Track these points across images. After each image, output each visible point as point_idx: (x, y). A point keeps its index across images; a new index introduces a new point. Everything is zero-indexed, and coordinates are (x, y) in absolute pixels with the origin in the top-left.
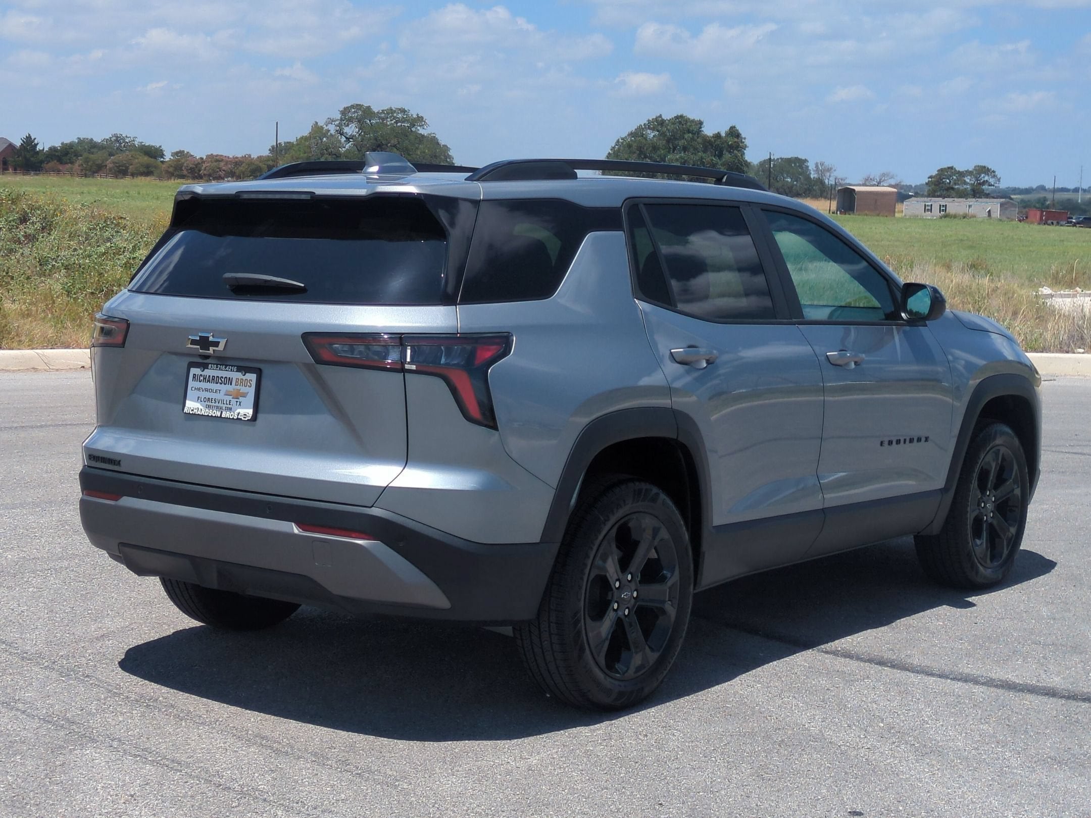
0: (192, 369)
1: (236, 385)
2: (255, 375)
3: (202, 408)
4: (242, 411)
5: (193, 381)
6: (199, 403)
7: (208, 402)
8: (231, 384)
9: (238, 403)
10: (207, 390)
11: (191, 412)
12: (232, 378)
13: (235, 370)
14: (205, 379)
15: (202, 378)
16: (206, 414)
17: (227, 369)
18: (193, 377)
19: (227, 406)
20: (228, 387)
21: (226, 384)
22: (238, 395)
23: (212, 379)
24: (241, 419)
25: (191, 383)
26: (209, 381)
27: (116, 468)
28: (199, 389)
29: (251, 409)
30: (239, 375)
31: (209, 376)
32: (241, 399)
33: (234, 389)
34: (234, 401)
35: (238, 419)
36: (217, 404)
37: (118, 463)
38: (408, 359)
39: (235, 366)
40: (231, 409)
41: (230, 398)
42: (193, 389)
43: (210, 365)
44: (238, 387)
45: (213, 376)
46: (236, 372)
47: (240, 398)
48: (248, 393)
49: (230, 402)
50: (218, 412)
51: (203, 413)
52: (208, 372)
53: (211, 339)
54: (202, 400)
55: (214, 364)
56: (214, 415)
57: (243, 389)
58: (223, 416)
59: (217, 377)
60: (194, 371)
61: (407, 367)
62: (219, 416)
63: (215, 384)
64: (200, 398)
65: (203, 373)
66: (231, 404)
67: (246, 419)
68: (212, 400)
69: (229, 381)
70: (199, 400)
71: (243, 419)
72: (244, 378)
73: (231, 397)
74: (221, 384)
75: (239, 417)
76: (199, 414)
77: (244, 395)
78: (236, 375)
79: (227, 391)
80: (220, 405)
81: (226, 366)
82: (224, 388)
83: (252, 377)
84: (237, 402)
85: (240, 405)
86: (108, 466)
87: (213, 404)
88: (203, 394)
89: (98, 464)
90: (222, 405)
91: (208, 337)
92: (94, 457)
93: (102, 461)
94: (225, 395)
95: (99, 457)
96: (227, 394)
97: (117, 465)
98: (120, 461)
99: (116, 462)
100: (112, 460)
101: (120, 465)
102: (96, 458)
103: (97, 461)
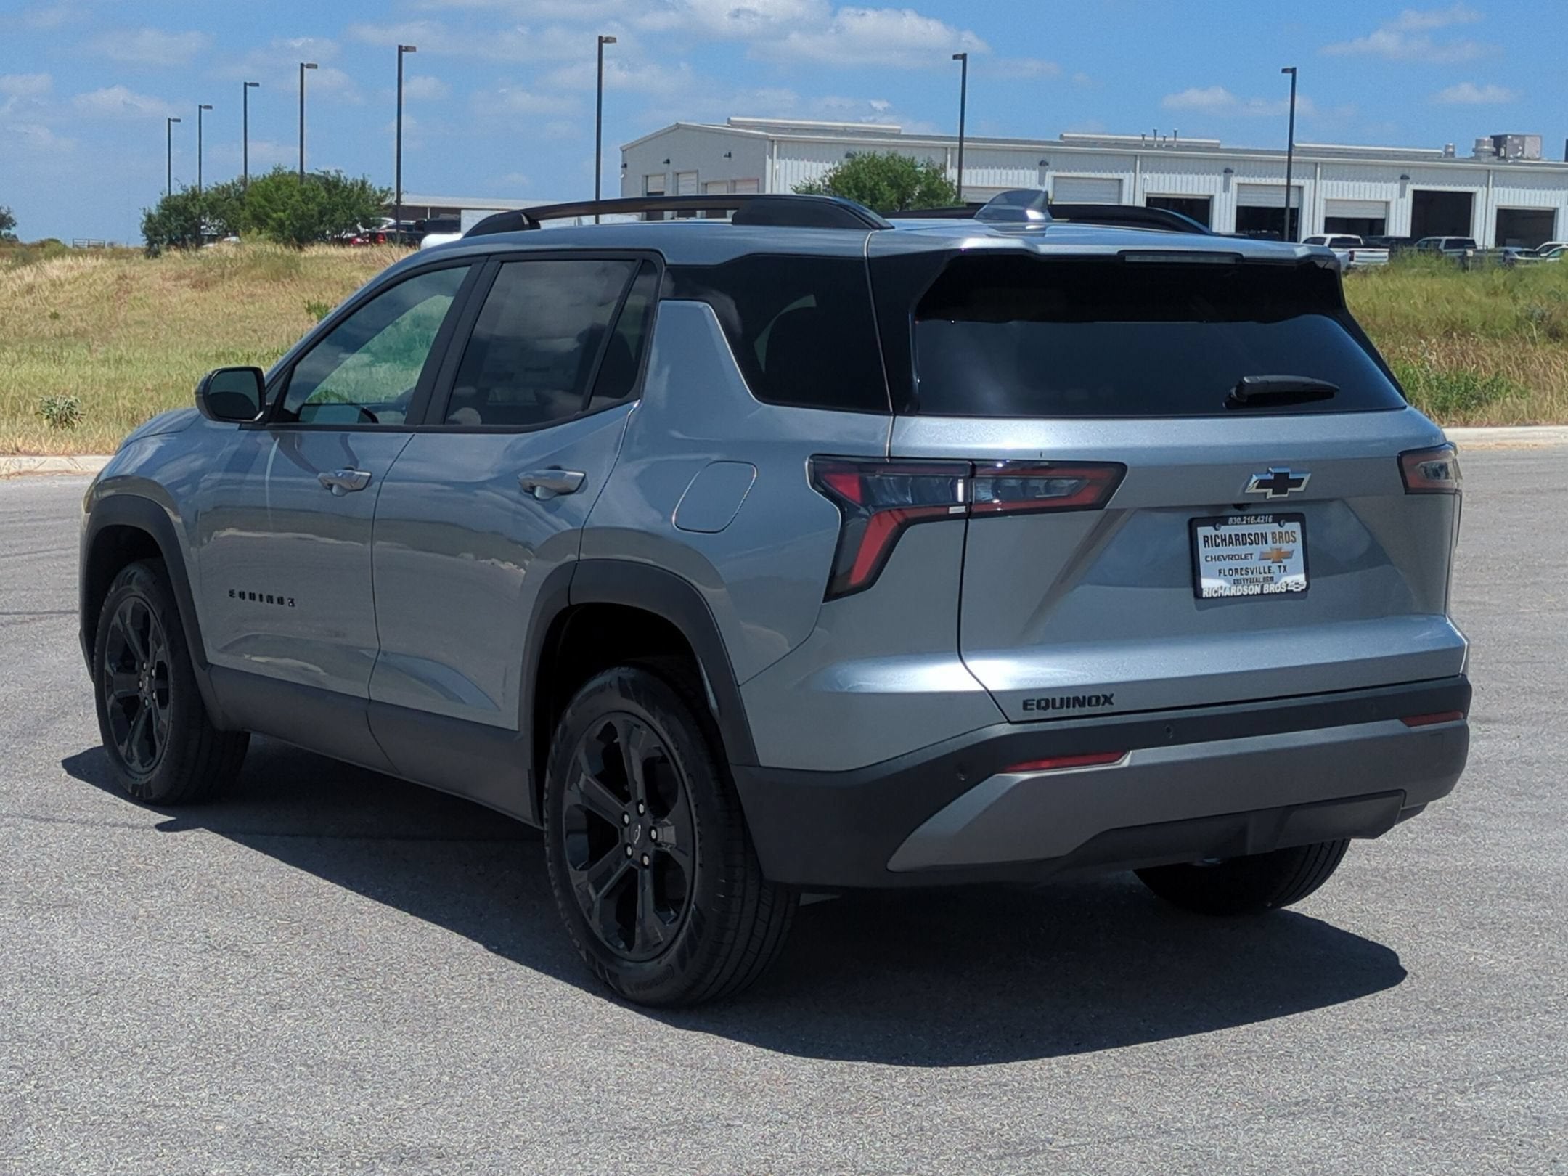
0: (1199, 529)
1: (1273, 542)
2: (1299, 524)
3: (1230, 586)
4: (1290, 579)
5: (1205, 547)
6: (1223, 578)
7: (1237, 575)
8: (1266, 542)
9: (1282, 569)
10: (1232, 557)
11: (1215, 595)
12: (1266, 534)
13: (1270, 520)
14: (1223, 540)
15: (1219, 541)
16: (1239, 594)
17: (1259, 520)
18: (1205, 542)
19: (1267, 575)
20: (1266, 548)
21: (1258, 543)
22: (1280, 557)
23: (1236, 539)
24: (1292, 591)
25: (1203, 551)
26: (1231, 543)
27: (1107, 708)
28: (1218, 558)
29: (1303, 573)
30: (1275, 527)
31: (1230, 536)
32: (1285, 562)
33: (1271, 549)
34: (1275, 567)
35: (1287, 591)
36: (1250, 575)
37: (1108, 700)
39: (1269, 515)
40: (1272, 579)
41: (1269, 563)
42: (1209, 559)
43: (1231, 519)
44: (1278, 545)
45: (1236, 535)
46: (1271, 523)
47: (1283, 560)
48: (1294, 551)
49: (1269, 570)
50: (1255, 587)
51: (1227, 593)
52: (1225, 530)
53: (1291, 477)
54: (1227, 573)
55: (1237, 516)
56: (1251, 593)
58: (1265, 592)
59: (1243, 535)
60: (1203, 531)
62: (1259, 592)
63: (1242, 547)
64: (1223, 572)
65: (1218, 533)
66: (1272, 571)
67: (1299, 590)
68: (1241, 572)
69: (1263, 538)
70: (1222, 575)
71: (1295, 590)
72: (1282, 530)
73: (1270, 561)
74: (1251, 544)
75: (1288, 588)
76: (1227, 596)
77: (1289, 555)
78: (1271, 528)
79: (1261, 552)
80: (1255, 575)
81: (1256, 516)
82: (1256, 549)
83: (1295, 527)
84: (1280, 567)
85: (1285, 570)
86: (1077, 711)
87: (1245, 577)
88: (1226, 565)
89: (1050, 713)
90: (1258, 576)
91: (1288, 474)
92: (1039, 702)
93: (1062, 706)
94: (1260, 559)
95: (1054, 700)
96: (1263, 557)
97: (1103, 704)
98: (1112, 695)
99: (1102, 700)
100: (1090, 699)
101: (1111, 703)
102: (1043, 704)
103: (1046, 708)
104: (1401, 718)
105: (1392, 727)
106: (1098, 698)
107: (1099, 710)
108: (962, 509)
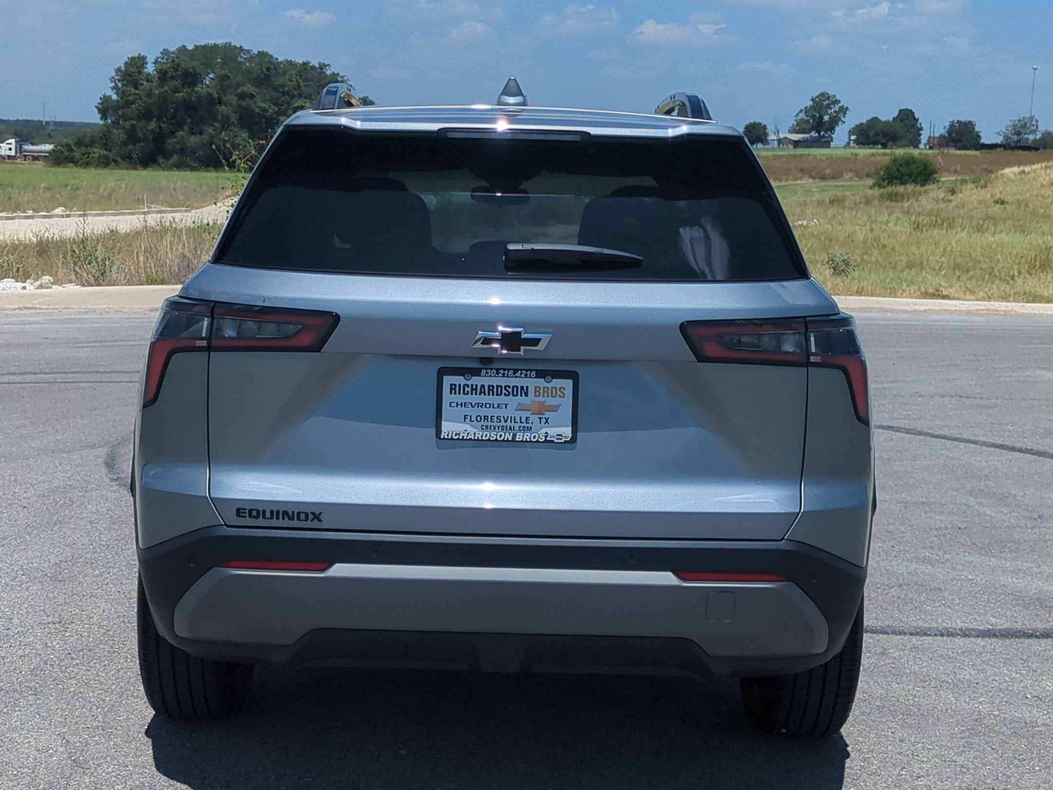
0: (445, 377)
1: (535, 396)
2: (570, 382)
3: (475, 431)
4: (553, 432)
5: (451, 393)
6: (467, 423)
7: (485, 421)
8: (526, 395)
9: (543, 421)
10: (481, 405)
11: (456, 438)
12: (527, 387)
13: (533, 375)
14: (474, 389)
15: (468, 389)
16: (484, 439)
17: (518, 375)
18: (451, 388)
19: (522, 425)
20: (525, 400)
21: (517, 395)
22: (541, 410)
23: (489, 390)
24: (552, 442)
25: (449, 397)
26: (483, 392)
27: (316, 524)
28: (466, 405)
29: (569, 426)
30: (541, 382)
31: (483, 386)
32: (548, 414)
33: (532, 402)
34: (534, 418)
35: (546, 441)
36: (503, 423)
37: (317, 517)
38: (813, 350)
39: (532, 370)
40: (530, 429)
41: (527, 414)
42: (454, 405)
43: (483, 370)
44: (541, 399)
45: (489, 386)
46: (535, 378)
47: (546, 413)
48: (560, 405)
49: (527, 420)
50: (507, 434)
51: (471, 436)
52: (476, 381)
53: (524, 336)
54: (474, 418)
55: (493, 369)
56: (500, 439)
57: (550, 401)
58: (517, 439)
59: (498, 386)
60: (448, 380)
61: (812, 359)
62: (510, 439)
63: (495, 397)
64: (469, 417)
65: (469, 383)
66: (530, 421)
67: (562, 441)
68: (491, 419)
69: (525, 391)
70: (468, 420)
71: (556, 441)
72: (550, 385)
73: (529, 412)
74: (507, 395)
75: (548, 439)
76: (471, 439)
77: (554, 409)
78: (533, 383)
79: (519, 404)
80: (508, 423)
81: (515, 371)
82: (513, 401)
83: (565, 383)
84: (540, 418)
85: (547, 422)
86: (287, 523)
87: (495, 424)
88: (474, 412)
89: (261, 522)
90: (513, 424)
91: (519, 333)
92: (250, 511)
93: (272, 518)
94: (516, 410)
95: (264, 512)
96: (520, 408)
97: (312, 520)
98: (320, 514)
99: (311, 517)
100: (299, 514)
101: (320, 520)
102: (254, 513)
103: (257, 517)
104: (674, 572)
105: (667, 578)
106: (307, 515)
107: (309, 524)
108: (204, 343)
